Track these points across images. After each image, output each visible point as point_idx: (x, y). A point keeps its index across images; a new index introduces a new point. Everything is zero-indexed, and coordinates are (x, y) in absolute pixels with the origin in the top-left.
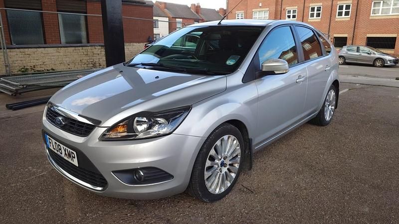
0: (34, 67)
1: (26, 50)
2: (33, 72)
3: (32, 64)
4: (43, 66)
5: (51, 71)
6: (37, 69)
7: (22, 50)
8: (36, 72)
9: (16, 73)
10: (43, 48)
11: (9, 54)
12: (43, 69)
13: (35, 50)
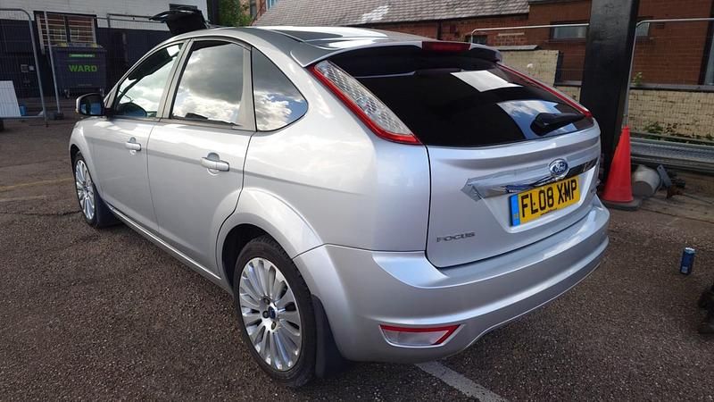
0: (674, 127)
1: (670, 93)
2: (669, 136)
3: (672, 121)
4: (693, 127)
5: (705, 140)
6: (677, 131)
7: (663, 93)
8: (675, 137)
9: (640, 132)
10: (704, 92)
11: (640, 98)
12: (690, 133)
13: (687, 94)
